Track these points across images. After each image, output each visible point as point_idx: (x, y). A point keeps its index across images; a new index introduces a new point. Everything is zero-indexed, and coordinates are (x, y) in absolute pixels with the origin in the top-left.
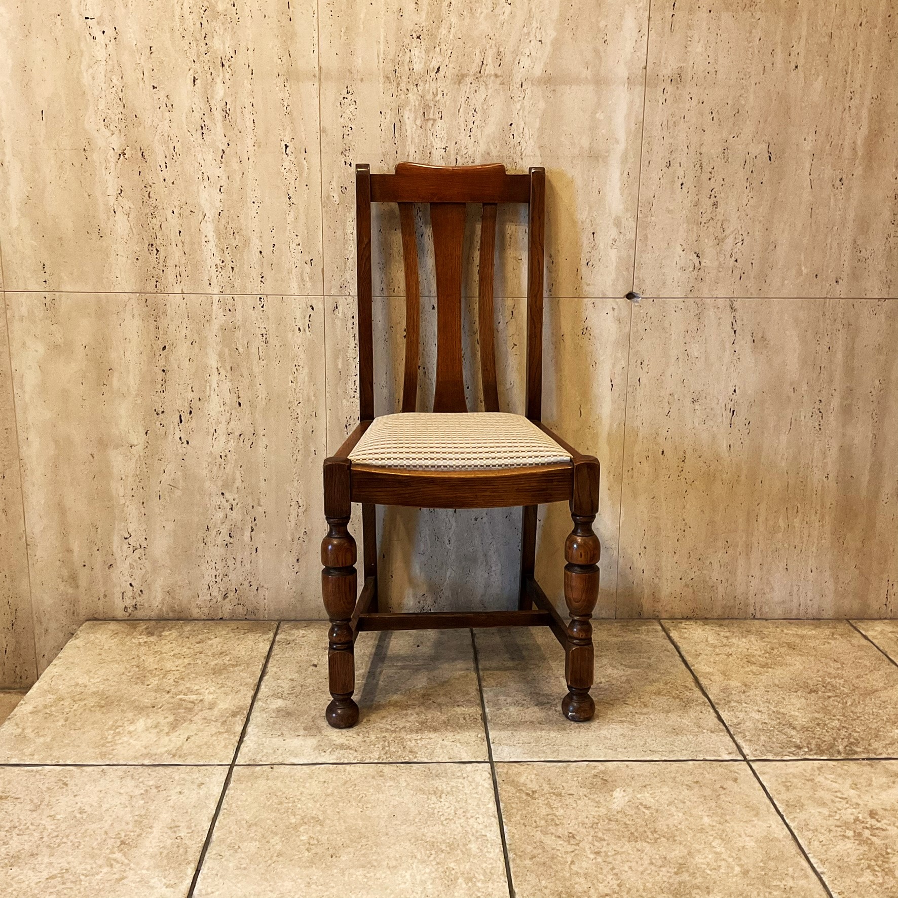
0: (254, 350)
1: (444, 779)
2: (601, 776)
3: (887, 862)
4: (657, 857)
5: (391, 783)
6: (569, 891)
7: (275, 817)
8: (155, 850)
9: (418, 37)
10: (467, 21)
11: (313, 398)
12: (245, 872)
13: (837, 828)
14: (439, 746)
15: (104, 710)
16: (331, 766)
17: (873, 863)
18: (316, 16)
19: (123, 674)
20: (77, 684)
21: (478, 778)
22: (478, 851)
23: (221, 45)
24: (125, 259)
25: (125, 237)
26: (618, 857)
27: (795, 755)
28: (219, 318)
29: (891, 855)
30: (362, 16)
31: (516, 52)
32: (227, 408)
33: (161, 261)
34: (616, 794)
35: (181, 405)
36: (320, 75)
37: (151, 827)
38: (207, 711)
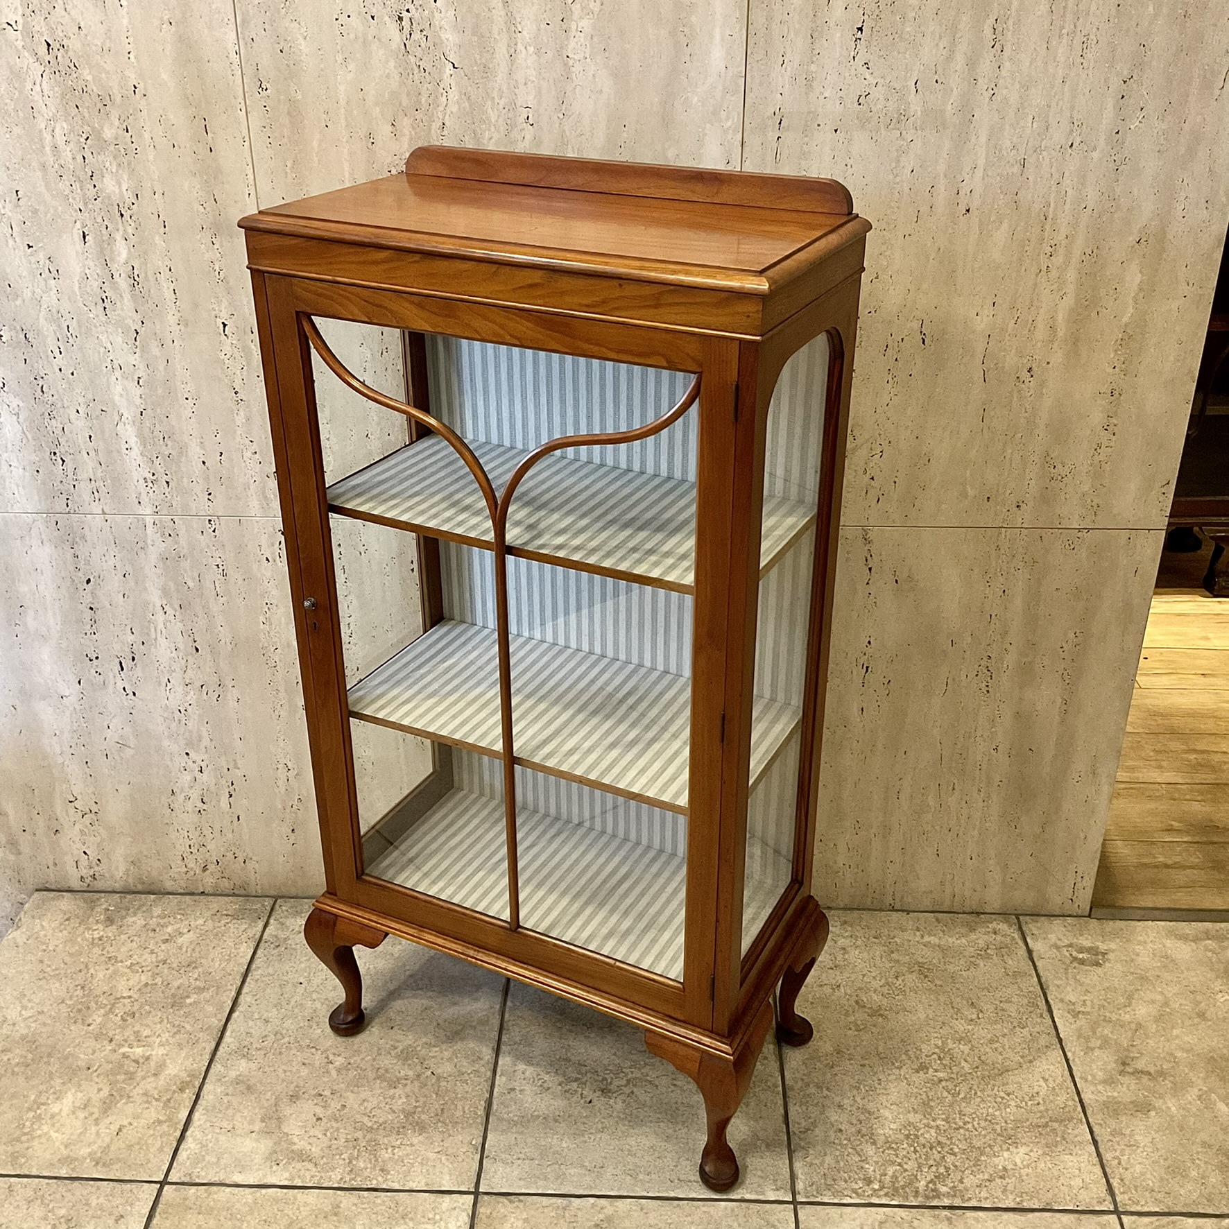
0: (208, 584)
15: (29, 1071)
16: (280, 1191)
18: (247, 144)
23: (115, 186)
24: (21, 472)
25: (18, 443)
27: (858, 1195)
28: (156, 547)
30: (315, 144)
32: (181, 655)
33: (70, 474)
35: (119, 648)
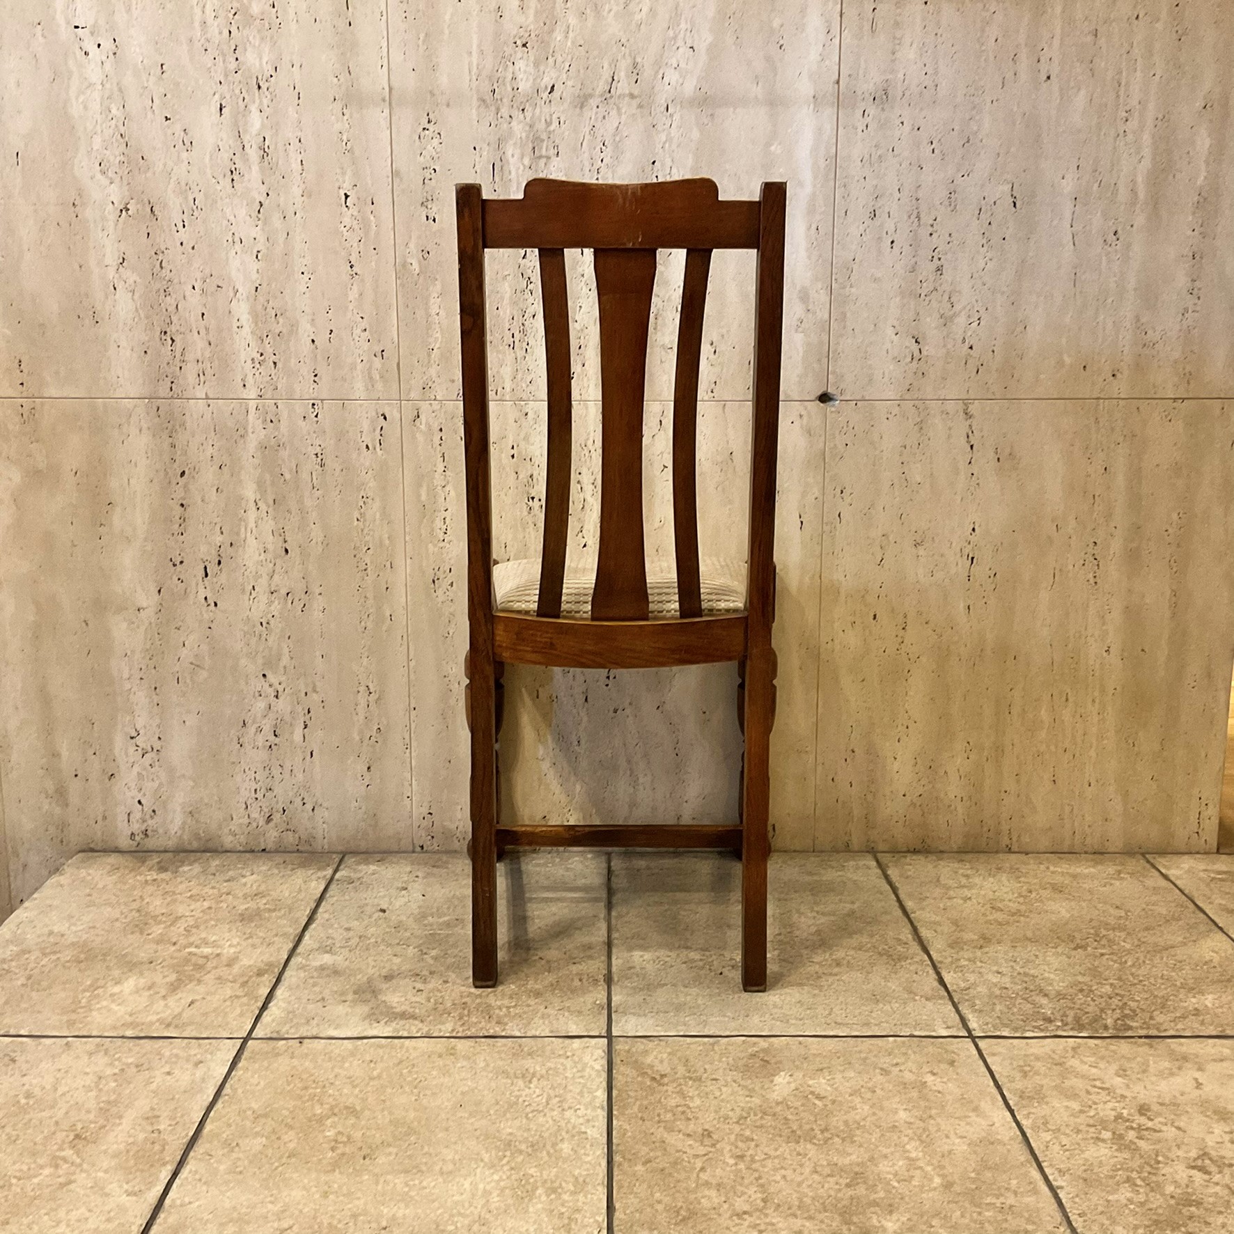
0: (305, 476)
1: (540, 1059)
2: (761, 1055)
3: (1154, 1174)
4: (825, 1163)
5: (465, 1063)
6: (692, 1207)
7: (295, 1107)
8: (122, 1146)
9: (524, 45)
10: (591, 21)
11: (387, 542)
12: (240, 1177)
13: (1087, 1128)
14: (539, 1015)
15: (83, 966)
16: (383, 1040)
17: (1134, 1175)
18: (385, 17)
19: (117, 920)
20: (51, 933)
21: (587, 1058)
22: (571, 1153)
23: (256, 60)
24: (128, 353)
25: (130, 322)
26: (769, 1163)
27: (1042, 1030)
28: (256, 434)
29: (1160, 1165)
30: (447, 17)
31: (659, 63)
32: (270, 556)
33: (178, 354)
34: (778, 1079)
35: (205, 551)
36: (391, 99)
37: (120, 1117)
38: (225, 969)
